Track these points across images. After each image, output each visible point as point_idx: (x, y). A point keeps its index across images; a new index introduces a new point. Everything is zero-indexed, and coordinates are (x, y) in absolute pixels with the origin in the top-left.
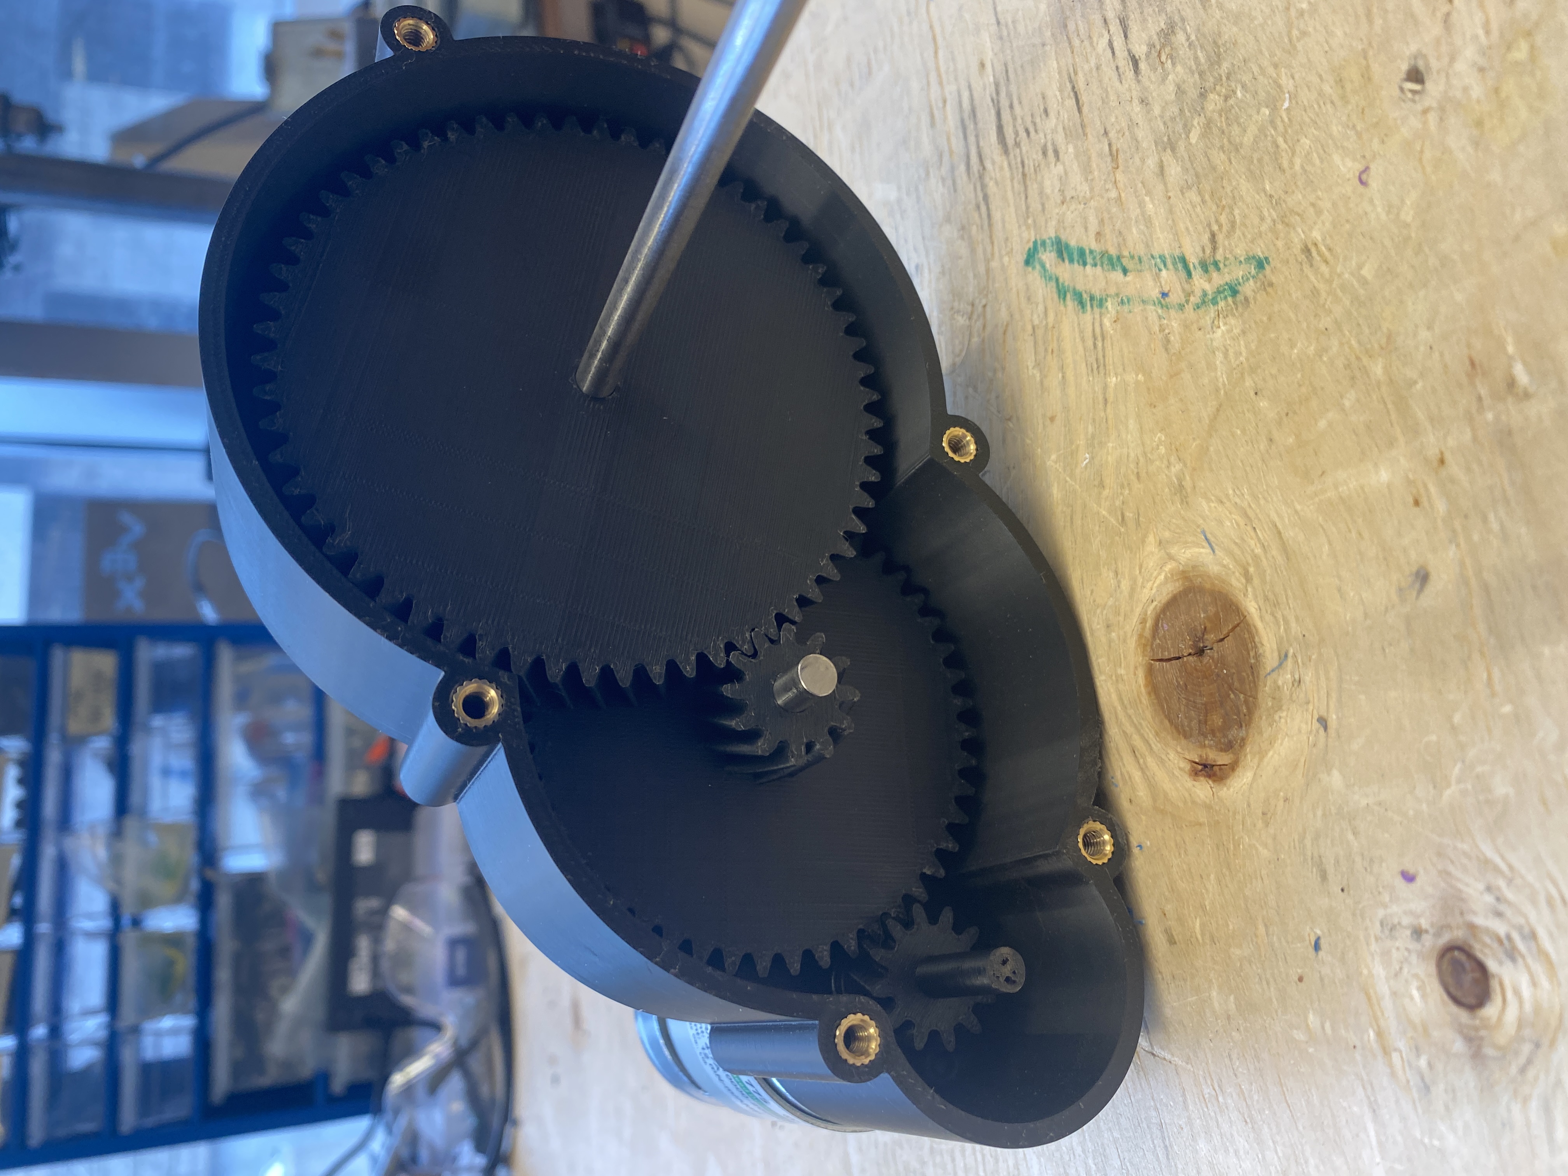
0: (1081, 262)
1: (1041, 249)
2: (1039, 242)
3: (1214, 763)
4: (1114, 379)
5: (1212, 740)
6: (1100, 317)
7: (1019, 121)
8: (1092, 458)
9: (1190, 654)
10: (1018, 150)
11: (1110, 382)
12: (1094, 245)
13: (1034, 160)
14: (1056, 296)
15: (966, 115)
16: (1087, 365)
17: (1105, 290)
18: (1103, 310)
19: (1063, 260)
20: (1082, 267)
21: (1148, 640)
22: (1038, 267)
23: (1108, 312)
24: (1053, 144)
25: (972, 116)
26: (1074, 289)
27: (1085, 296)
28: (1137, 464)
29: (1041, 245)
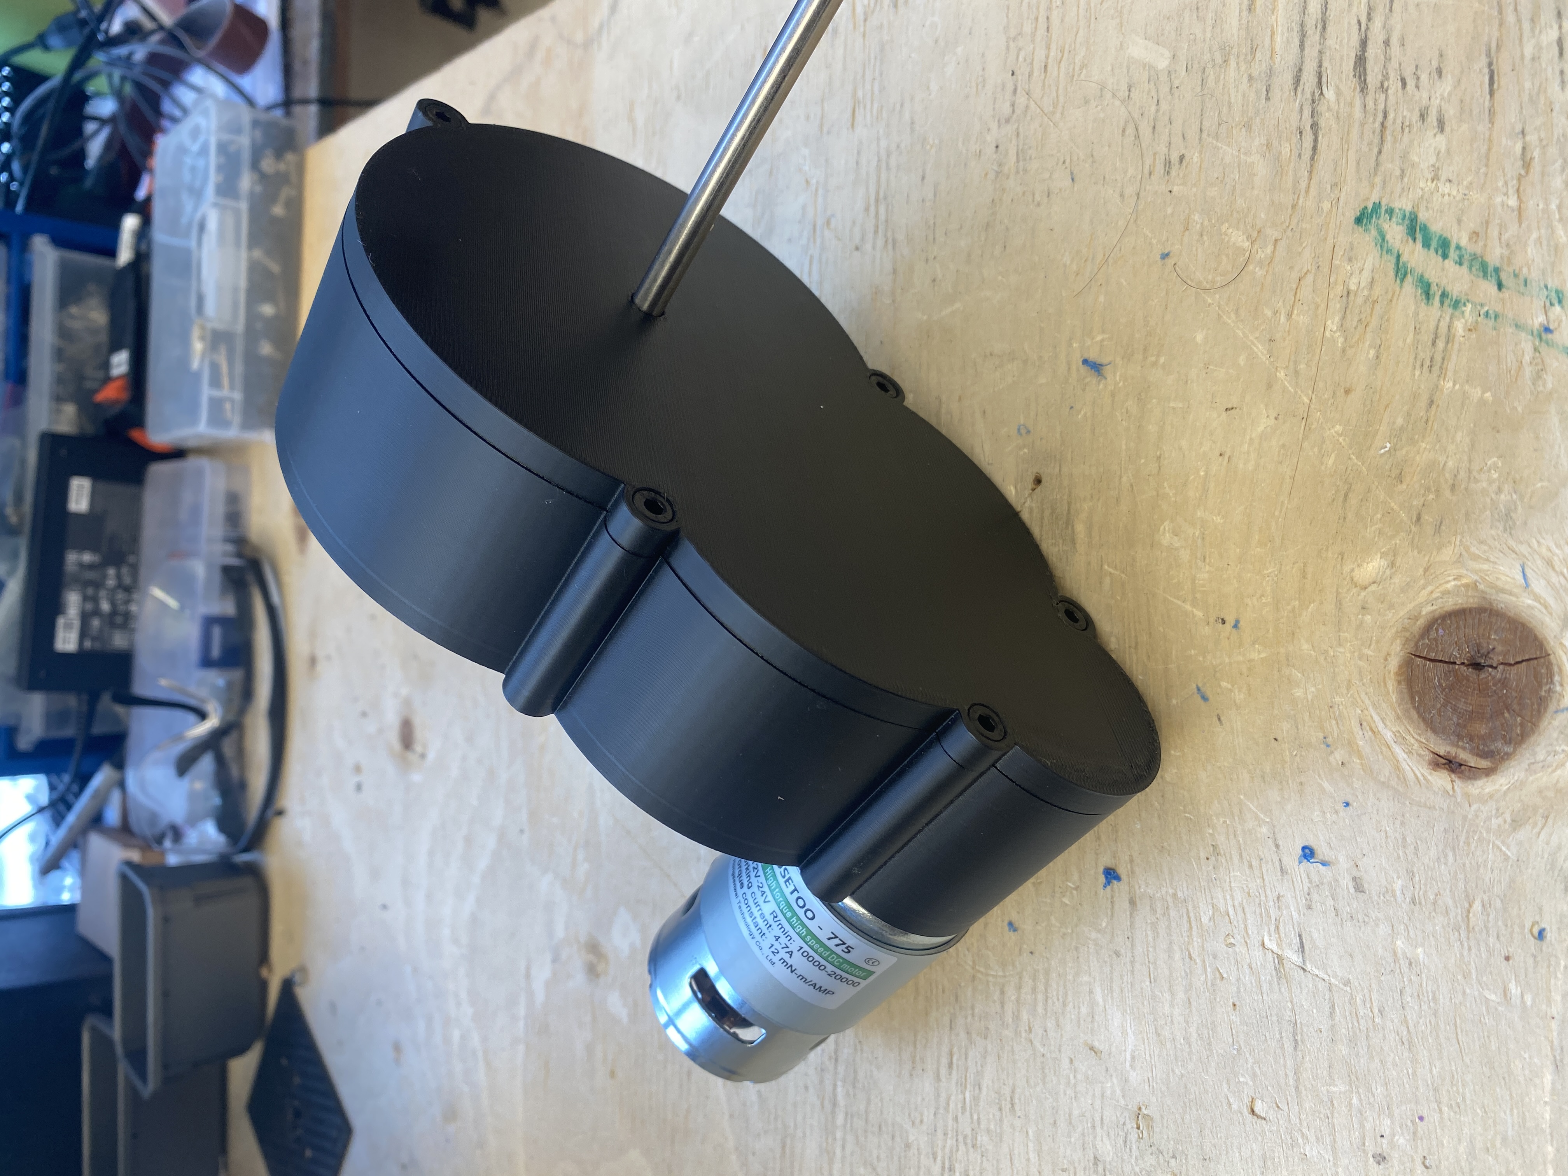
0: (1440, 252)
1: (1384, 217)
2: (1383, 209)
3: (1463, 763)
4: (1451, 384)
5: (1467, 743)
6: (1451, 318)
7: (1394, 64)
8: (1394, 449)
9: (1463, 664)
10: (1383, 97)
11: (1444, 386)
12: (1464, 242)
13: (1404, 117)
14: (1392, 273)
15: (1310, 22)
16: (1416, 358)
17: (1467, 294)
18: (1457, 313)
19: (1414, 240)
20: (1440, 259)
21: (1414, 636)
22: (1374, 232)
23: (1463, 317)
24: (1440, 112)
25: (1319, 27)
26: (1422, 276)
27: (1434, 288)
28: (1455, 476)
29: (1386, 211)
